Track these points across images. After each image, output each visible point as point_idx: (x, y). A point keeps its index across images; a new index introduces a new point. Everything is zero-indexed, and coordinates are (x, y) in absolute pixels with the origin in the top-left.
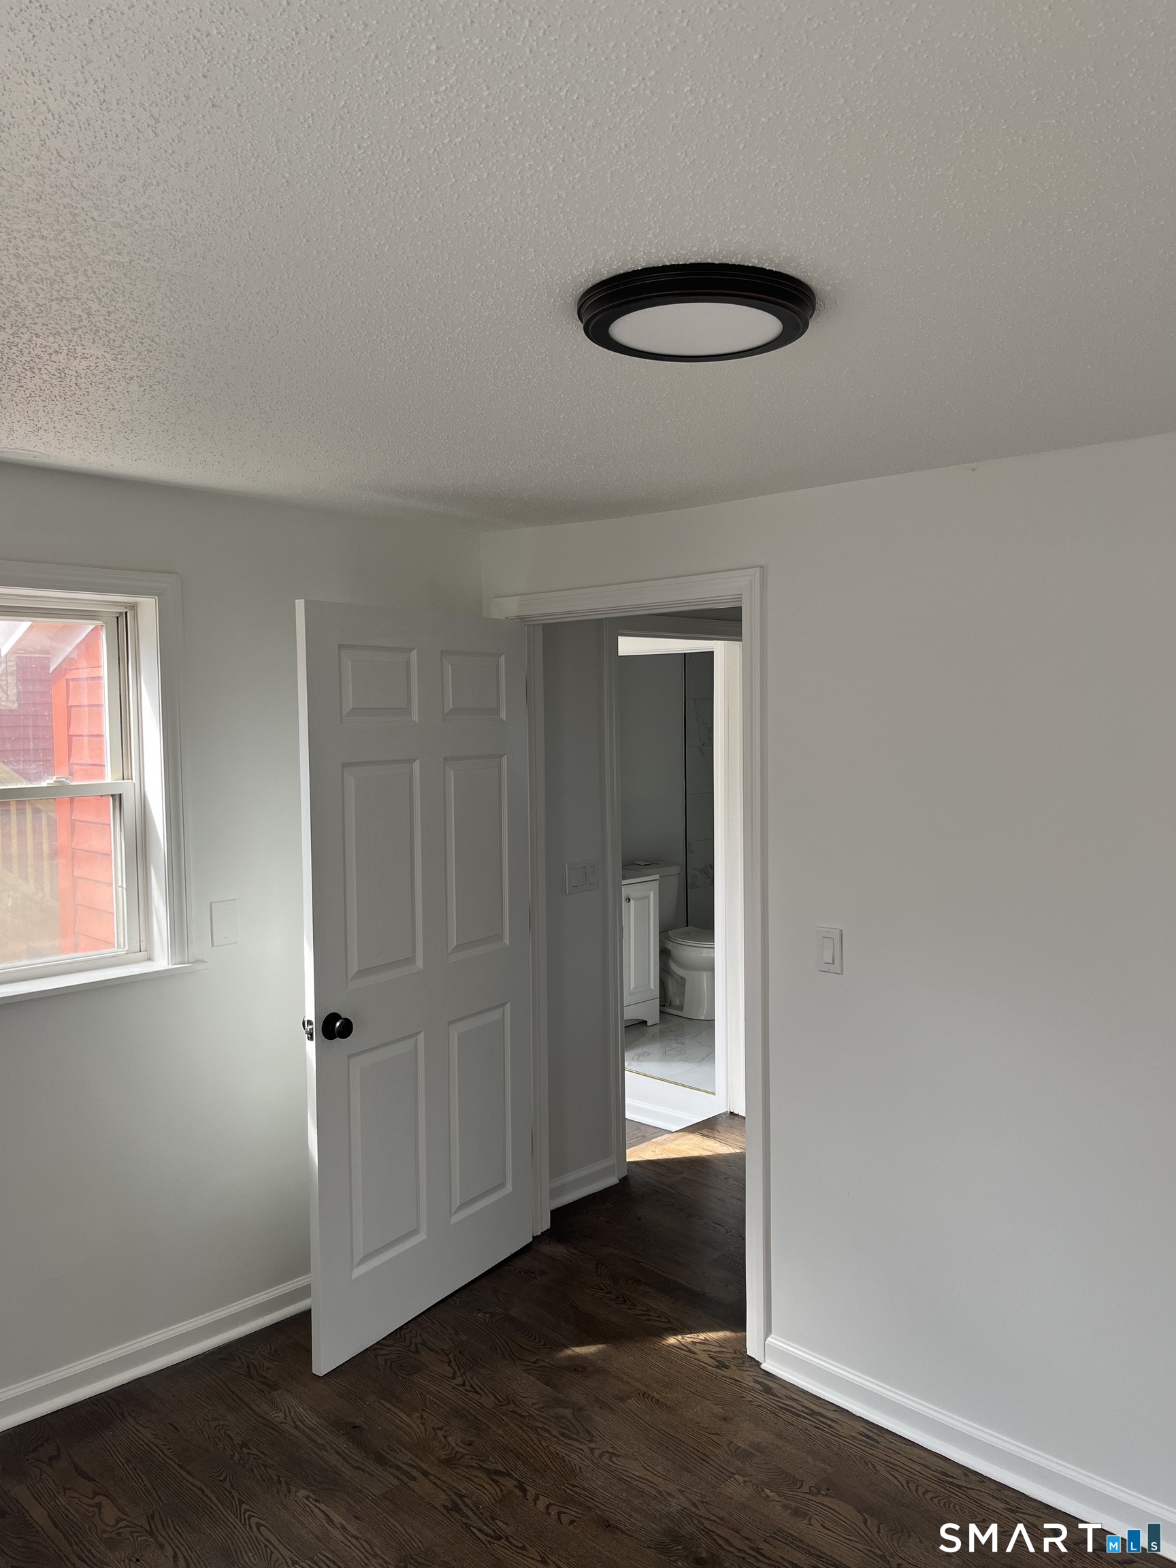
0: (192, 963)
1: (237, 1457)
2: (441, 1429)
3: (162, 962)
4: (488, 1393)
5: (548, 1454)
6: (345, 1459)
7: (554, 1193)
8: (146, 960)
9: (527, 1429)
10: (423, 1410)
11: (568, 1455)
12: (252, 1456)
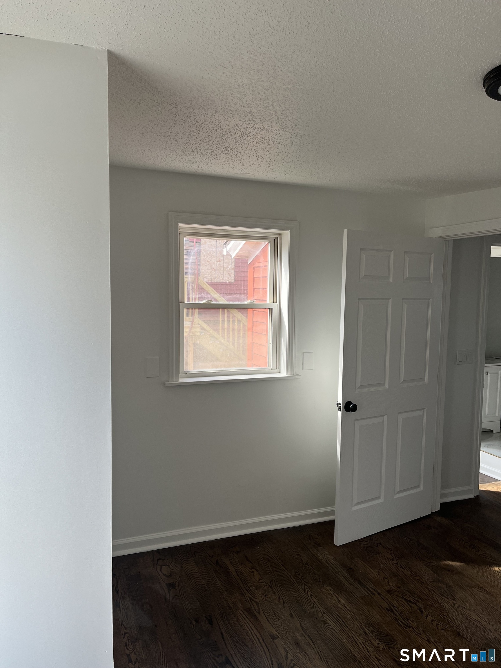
0: (295, 375)
1: (304, 568)
2: (387, 578)
3: (284, 373)
4: (408, 569)
5: (433, 600)
6: (345, 579)
7: (443, 496)
8: (278, 373)
9: (425, 588)
10: (379, 569)
11: (442, 603)
12: (310, 569)
